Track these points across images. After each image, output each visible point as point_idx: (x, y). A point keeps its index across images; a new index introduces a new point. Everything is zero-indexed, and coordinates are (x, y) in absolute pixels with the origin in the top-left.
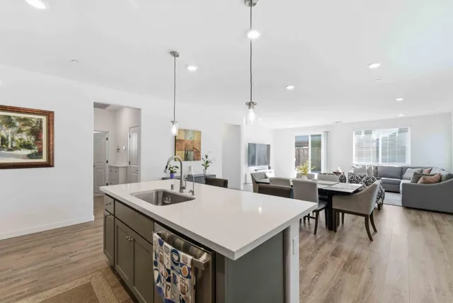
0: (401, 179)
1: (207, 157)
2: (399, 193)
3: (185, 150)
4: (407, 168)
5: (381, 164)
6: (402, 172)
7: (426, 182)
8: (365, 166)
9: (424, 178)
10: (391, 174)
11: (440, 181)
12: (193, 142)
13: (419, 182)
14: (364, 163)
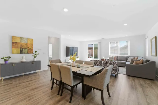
0: (127, 61)
1: (36, 52)
2: (125, 67)
3: (21, 48)
4: (129, 57)
5: (119, 55)
6: (127, 58)
7: (136, 64)
8: (113, 56)
9: (136, 62)
10: (123, 59)
11: (143, 63)
12: (27, 44)
13: (133, 63)
14: (113, 55)
